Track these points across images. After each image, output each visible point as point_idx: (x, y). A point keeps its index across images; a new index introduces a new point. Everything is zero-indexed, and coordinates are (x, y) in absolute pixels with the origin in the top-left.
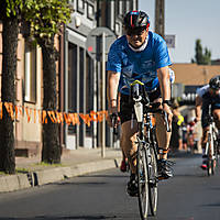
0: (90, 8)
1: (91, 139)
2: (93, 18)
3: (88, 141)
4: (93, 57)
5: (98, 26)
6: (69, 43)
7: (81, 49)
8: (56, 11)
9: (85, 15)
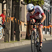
0: (49, 1)
1: (48, 32)
2: (49, 3)
3: (48, 33)
4: (49, 13)
5: (51, 5)
6: (44, 9)
7: (47, 11)
8: (41, 2)
9: (48, 3)
